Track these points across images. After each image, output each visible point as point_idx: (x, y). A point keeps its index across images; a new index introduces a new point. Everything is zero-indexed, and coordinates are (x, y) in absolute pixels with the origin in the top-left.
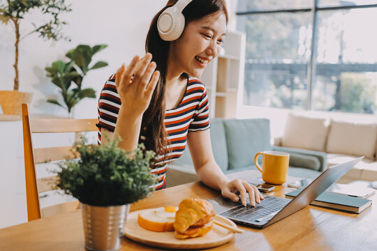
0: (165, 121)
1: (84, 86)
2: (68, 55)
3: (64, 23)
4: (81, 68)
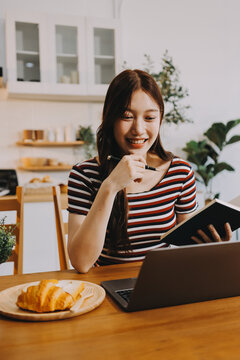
0: (130, 204)
1: (221, 160)
2: (205, 134)
3: (188, 107)
4: (217, 144)
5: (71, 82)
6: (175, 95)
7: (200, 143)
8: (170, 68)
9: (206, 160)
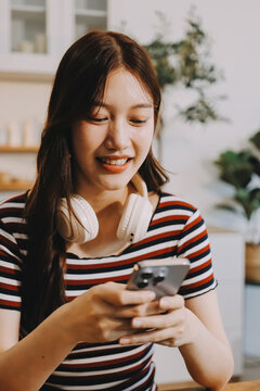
3: (223, 98)
5: (36, 51)
6: (203, 78)
7: (241, 155)
8: (197, 34)
9: (249, 180)
